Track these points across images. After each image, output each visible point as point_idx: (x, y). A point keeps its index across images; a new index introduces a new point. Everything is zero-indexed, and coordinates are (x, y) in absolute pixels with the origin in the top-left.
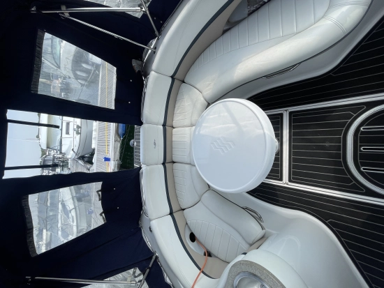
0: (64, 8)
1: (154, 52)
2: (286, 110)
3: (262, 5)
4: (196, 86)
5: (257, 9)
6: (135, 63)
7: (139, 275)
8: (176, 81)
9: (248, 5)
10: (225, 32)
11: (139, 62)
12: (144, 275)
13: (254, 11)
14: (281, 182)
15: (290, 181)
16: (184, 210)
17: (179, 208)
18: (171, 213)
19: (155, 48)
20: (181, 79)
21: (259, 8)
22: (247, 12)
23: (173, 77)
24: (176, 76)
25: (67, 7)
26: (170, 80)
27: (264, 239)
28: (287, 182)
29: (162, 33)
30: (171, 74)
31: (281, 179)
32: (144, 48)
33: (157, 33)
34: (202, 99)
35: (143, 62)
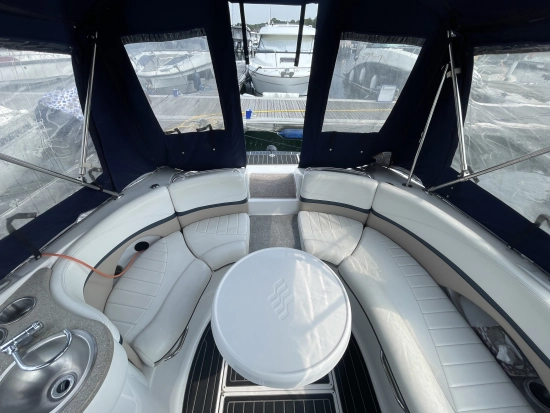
0: (457, 71)
1: (404, 185)
2: (333, 389)
3: (491, 350)
4: (360, 246)
5: (484, 342)
6: (386, 155)
7: (92, 177)
8: (366, 215)
9: (488, 328)
10: (444, 290)
11: (388, 161)
12: (92, 184)
13: (480, 336)
14: (224, 384)
15: (228, 399)
16: (182, 231)
17: (183, 224)
18: (177, 214)
19: (411, 186)
20: (369, 223)
21: (486, 346)
22: (478, 325)
23: (371, 210)
24: (372, 216)
25: (458, 75)
26: (367, 207)
27: (141, 366)
28: (226, 395)
29: (433, 197)
30: (376, 209)
31: (229, 384)
32: (410, 169)
33: (433, 189)
34: (343, 257)
35: (389, 166)
